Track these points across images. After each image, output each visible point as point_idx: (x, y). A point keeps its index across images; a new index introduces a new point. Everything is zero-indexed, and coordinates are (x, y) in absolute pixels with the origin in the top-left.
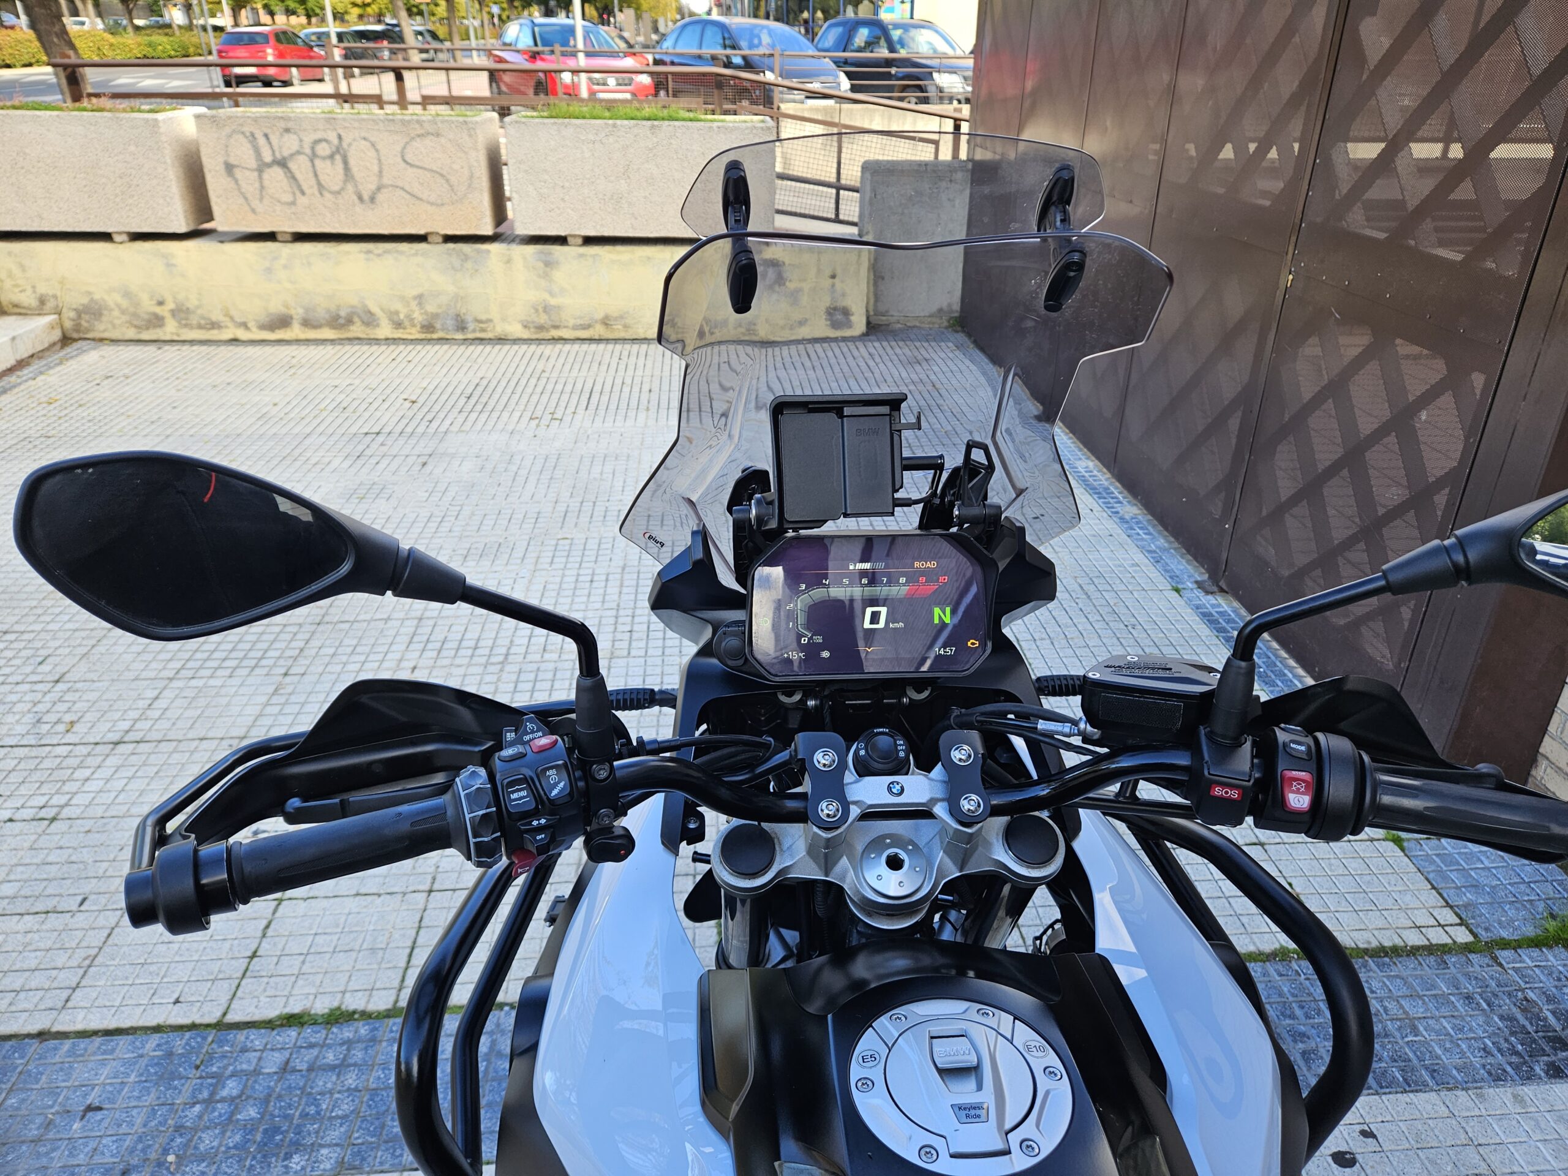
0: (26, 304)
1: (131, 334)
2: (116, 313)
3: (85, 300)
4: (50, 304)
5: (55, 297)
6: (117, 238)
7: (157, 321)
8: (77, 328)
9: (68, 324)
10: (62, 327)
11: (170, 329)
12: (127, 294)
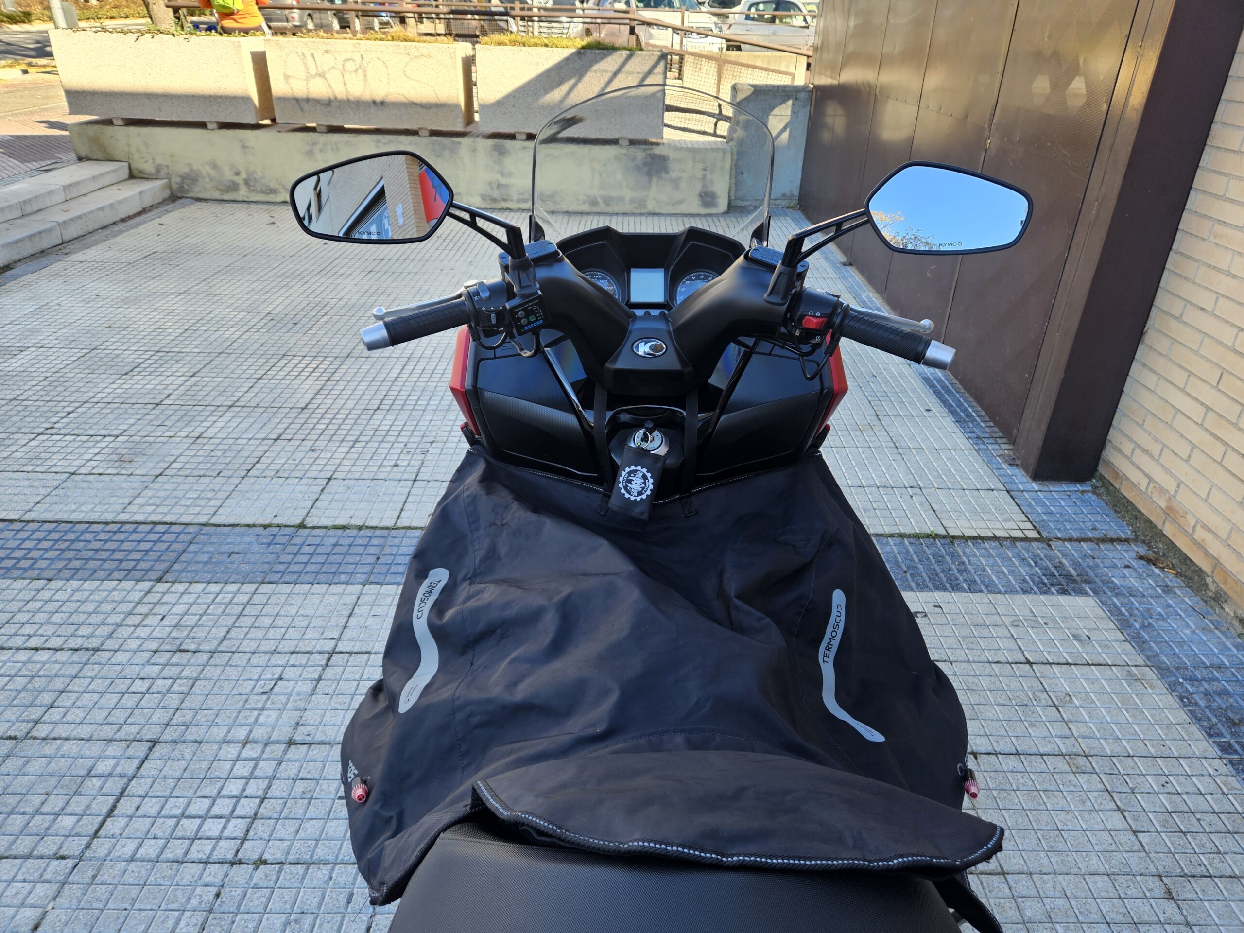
0: (147, 171)
1: (217, 195)
2: (207, 180)
3: (186, 170)
4: (163, 172)
5: (167, 167)
6: (210, 126)
7: (233, 187)
8: (181, 188)
9: (175, 186)
10: (171, 189)
11: (243, 193)
12: (215, 166)
